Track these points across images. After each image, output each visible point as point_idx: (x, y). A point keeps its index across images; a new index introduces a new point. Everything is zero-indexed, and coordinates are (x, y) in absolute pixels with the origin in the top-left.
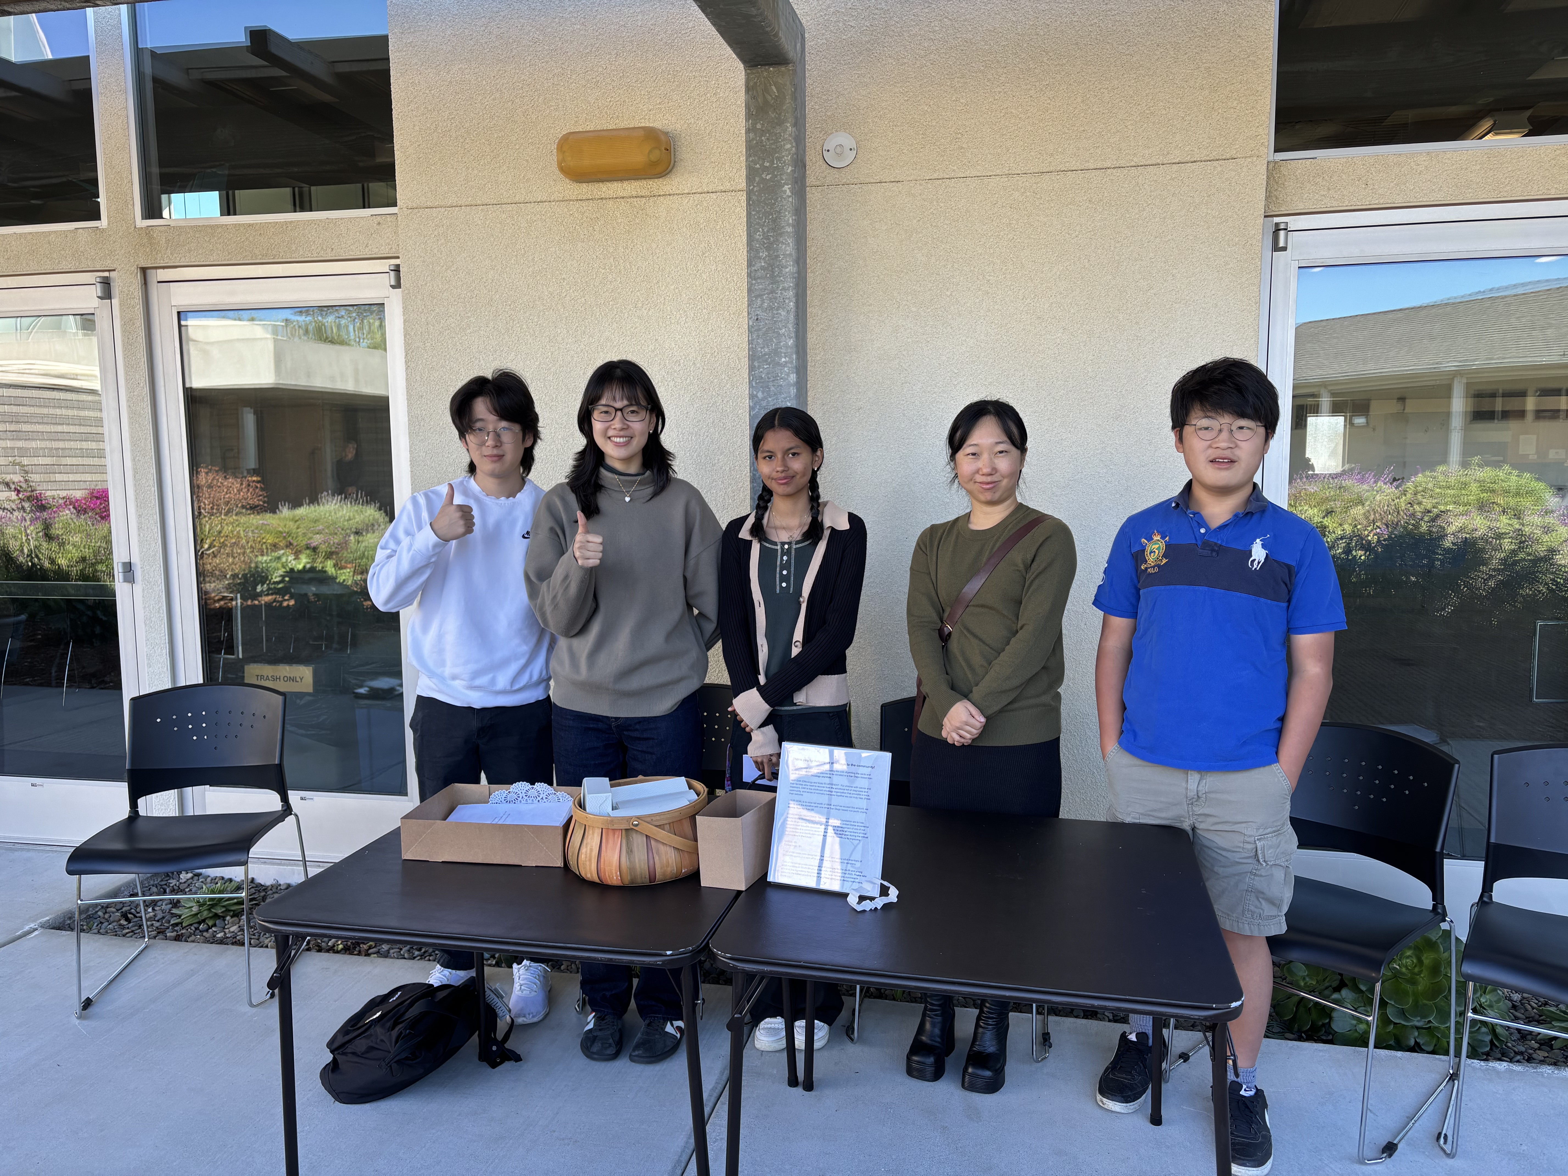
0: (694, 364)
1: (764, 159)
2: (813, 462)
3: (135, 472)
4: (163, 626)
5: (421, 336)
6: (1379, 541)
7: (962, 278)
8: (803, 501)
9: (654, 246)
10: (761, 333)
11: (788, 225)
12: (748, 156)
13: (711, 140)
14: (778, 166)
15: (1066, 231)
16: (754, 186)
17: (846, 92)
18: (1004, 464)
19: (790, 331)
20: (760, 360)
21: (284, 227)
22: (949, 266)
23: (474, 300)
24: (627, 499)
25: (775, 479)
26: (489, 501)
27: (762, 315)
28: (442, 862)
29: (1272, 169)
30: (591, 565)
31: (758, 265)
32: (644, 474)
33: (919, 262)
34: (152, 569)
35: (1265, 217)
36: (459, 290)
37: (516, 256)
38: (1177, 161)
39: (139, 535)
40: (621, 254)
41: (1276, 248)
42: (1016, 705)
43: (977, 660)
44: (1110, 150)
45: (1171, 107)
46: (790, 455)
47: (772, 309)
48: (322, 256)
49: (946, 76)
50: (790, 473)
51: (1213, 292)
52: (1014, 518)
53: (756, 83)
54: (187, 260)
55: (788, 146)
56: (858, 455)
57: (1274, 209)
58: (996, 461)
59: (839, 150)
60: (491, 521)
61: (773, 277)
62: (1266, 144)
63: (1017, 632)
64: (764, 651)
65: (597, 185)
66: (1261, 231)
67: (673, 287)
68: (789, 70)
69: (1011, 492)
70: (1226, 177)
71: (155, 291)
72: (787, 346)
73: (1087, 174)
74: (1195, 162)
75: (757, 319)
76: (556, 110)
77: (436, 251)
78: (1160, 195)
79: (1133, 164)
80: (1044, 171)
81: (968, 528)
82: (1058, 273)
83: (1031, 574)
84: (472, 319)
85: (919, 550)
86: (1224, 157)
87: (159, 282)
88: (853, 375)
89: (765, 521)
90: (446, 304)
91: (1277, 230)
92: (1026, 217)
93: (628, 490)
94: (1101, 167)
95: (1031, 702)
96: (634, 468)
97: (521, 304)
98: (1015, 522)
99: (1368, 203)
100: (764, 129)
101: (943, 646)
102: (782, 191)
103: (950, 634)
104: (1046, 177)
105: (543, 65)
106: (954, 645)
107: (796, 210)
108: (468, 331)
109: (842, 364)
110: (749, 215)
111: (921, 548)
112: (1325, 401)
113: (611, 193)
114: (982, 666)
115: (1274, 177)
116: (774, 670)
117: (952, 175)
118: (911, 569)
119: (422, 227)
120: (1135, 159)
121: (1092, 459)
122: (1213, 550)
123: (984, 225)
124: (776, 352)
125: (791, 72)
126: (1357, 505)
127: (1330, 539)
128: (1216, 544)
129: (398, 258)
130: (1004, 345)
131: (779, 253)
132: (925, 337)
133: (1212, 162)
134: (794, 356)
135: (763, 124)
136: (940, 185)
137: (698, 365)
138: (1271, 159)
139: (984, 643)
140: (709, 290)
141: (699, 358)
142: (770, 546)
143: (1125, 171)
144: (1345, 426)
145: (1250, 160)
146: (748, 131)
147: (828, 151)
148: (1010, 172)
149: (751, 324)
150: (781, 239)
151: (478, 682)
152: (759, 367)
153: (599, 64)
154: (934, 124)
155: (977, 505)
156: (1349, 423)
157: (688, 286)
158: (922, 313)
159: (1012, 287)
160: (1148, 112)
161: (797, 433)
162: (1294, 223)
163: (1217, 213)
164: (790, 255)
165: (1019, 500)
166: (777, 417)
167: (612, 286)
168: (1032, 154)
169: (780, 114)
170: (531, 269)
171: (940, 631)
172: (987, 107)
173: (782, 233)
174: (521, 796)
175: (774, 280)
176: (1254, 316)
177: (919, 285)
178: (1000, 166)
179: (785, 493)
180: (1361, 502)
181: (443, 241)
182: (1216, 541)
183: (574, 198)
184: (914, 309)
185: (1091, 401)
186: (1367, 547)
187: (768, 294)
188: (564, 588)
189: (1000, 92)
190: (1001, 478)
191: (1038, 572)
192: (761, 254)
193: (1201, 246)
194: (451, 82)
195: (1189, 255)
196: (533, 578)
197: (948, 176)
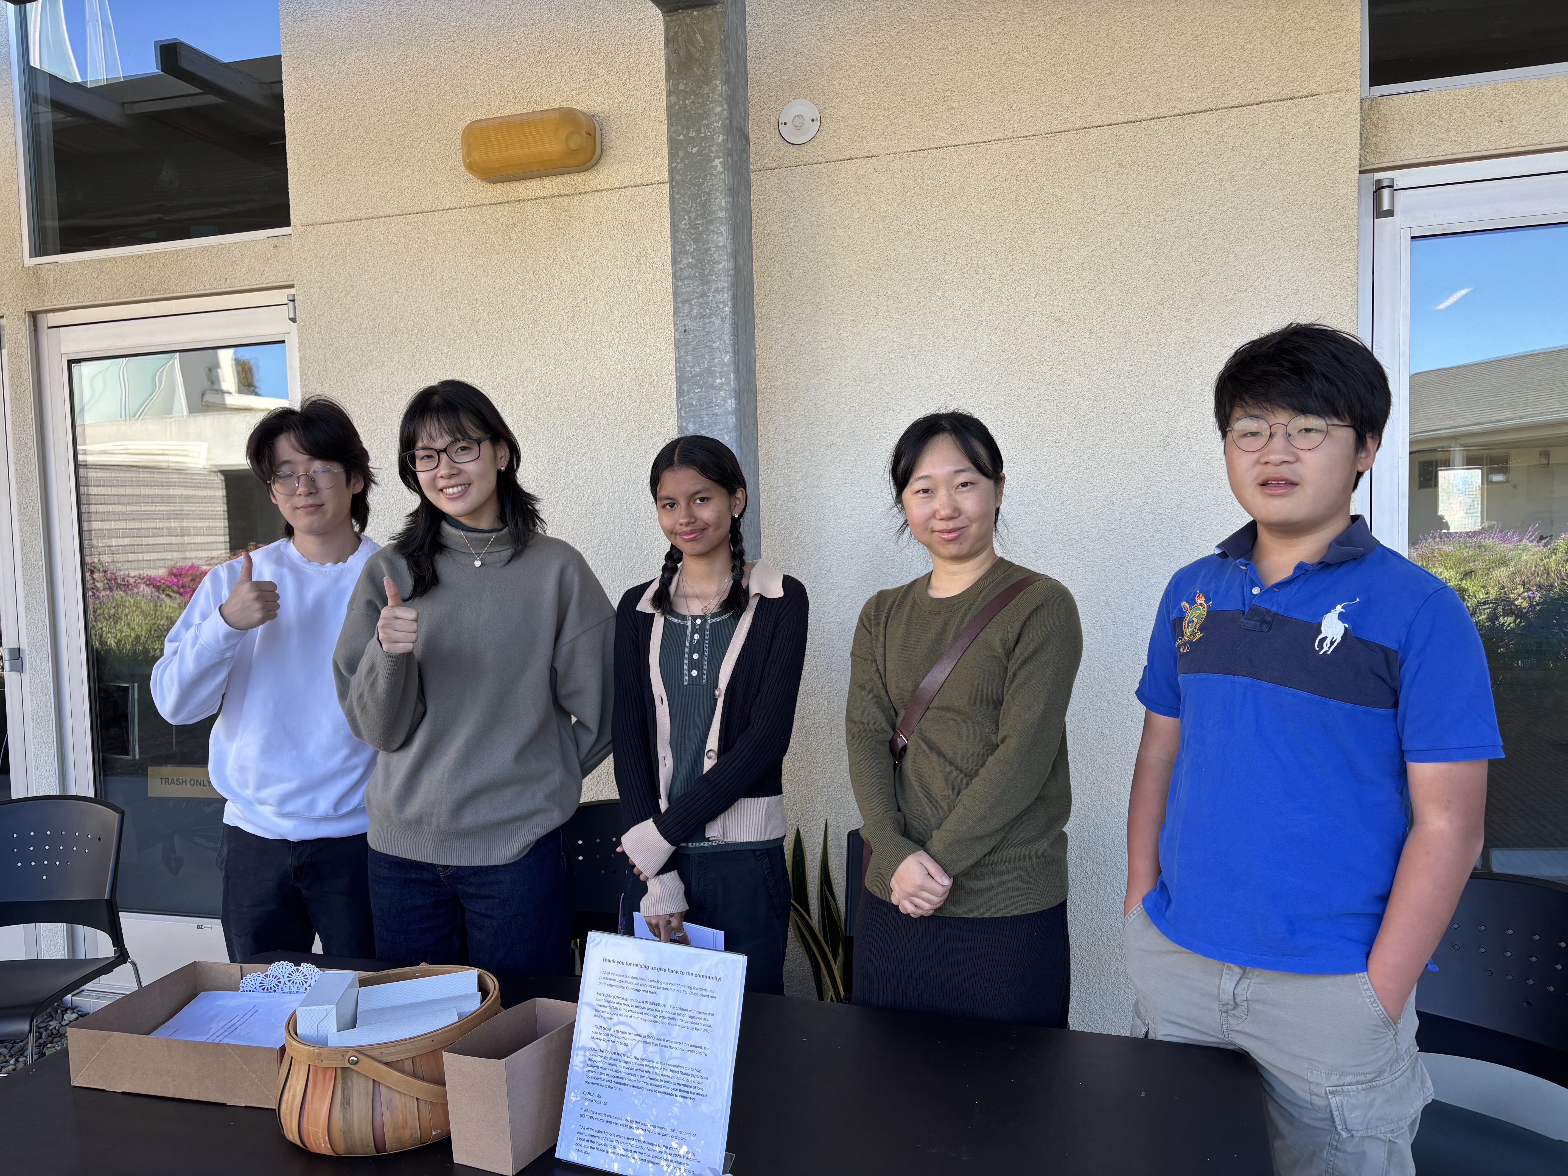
0: (630, 396)
1: (688, 128)
2: (731, 509)
3: (23, 545)
4: (50, 721)
5: (319, 375)
6: (1531, 606)
7: (956, 274)
8: (722, 561)
9: (580, 254)
10: (690, 348)
11: (721, 209)
12: (670, 125)
13: (644, 121)
14: (706, 135)
15: (1090, 205)
16: (678, 163)
17: (805, 50)
18: (969, 502)
19: (725, 344)
20: (690, 383)
21: (175, 257)
22: (940, 259)
23: (376, 330)
24: (478, 564)
25: (680, 534)
26: (311, 569)
27: (691, 325)
28: (123, 1093)
29: (1368, 109)
30: (399, 651)
31: (685, 262)
32: (501, 530)
33: (901, 256)
34: (40, 656)
35: (1361, 172)
36: (360, 319)
37: (423, 275)
38: (1236, 103)
39: (27, 617)
40: (542, 266)
41: (1379, 213)
42: (997, 856)
43: (939, 788)
44: (1145, 95)
45: (1226, 33)
46: (698, 501)
47: (703, 316)
48: (215, 288)
49: (930, 19)
50: (699, 525)
51: (1292, 274)
52: (990, 579)
53: (676, 33)
54: (75, 301)
55: (719, 109)
56: (831, 503)
57: (1372, 160)
58: (958, 497)
59: (797, 122)
60: (310, 595)
61: (703, 276)
62: (1358, 73)
63: (997, 746)
64: (667, 765)
65: (513, 185)
66: (1355, 189)
67: (602, 303)
68: (717, 13)
69: (984, 543)
70: (1304, 120)
71: (47, 338)
72: (722, 364)
73: (1116, 130)
74: (1261, 103)
75: (685, 331)
76: (465, 98)
77: (333, 274)
78: (1214, 149)
79: (1177, 111)
80: (1059, 129)
81: (927, 594)
82: (1081, 261)
83: (1013, 661)
84: (374, 352)
85: (861, 627)
86: (1300, 95)
87: (49, 328)
88: (823, 403)
89: (672, 588)
90: (345, 337)
91: (1379, 187)
92: (1037, 192)
93: (479, 551)
94: (1134, 119)
95: (1020, 851)
96: (486, 521)
97: (429, 332)
98: (991, 586)
99: (1504, 146)
100: (688, 90)
101: (895, 766)
102: (712, 167)
103: (905, 748)
104: (1063, 136)
105: (449, 45)
106: (908, 764)
107: (730, 190)
108: (371, 368)
109: (808, 390)
110: (672, 199)
111: (863, 625)
112: (1458, 453)
113: (529, 194)
114: (945, 797)
115: (1371, 119)
116: (678, 792)
117: (941, 144)
118: (853, 654)
119: (317, 246)
120: (1180, 106)
121: (1134, 501)
122: (1263, 621)
123: (983, 204)
124: (710, 372)
125: (719, 15)
126: (1498, 566)
127: (1471, 603)
128: (1268, 612)
129: (292, 286)
130: (1013, 356)
131: (710, 245)
132: (911, 350)
133: (1285, 102)
134: (732, 376)
135: (687, 84)
136: (925, 157)
137: (635, 397)
138: (1366, 94)
139: (949, 762)
140: (646, 305)
141: (636, 389)
142: (677, 621)
143: (1166, 122)
144: (1482, 484)
145: (1336, 95)
146: (669, 94)
147: (785, 124)
148: (1015, 135)
149: (677, 337)
150: (712, 228)
151: (290, 808)
152: (689, 392)
153: (513, 39)
154: (916, 80)
155: (941, 563)
156: (1486, 481)
157: (621, 300)
158: (907, 321)
159: (1021, 283)
160: (1194, 42)
161: (704, 470)
162: (1401, 178)
163: (1294, 169)
164: (724, 246)
165: (999, 553)
166: (677, 450)
167: (533, 305)
168: (1043, 109)
169: (708, 69)
170: (439, 290)
171: (892, 743)
172: (983, 54)
173: (712, 220)
174: (282, 980)
175: (704, 280)
176: (1350, 303)
177: (901, 285)
178: (1002, 129)
179: (694, 552)
180: (1504, 563)
181: (341, 261)
182: (1268, 607)
183: (487, 201)
184: (897, 316)
185: (1130, 425)
186: (1518, 613)
187: (697, 298)
188: (369, 683)
189: (999, 33)
190: (966, 523)
191: (1023, 658)
192: (688, 248)
193: (1273, 213)
194: (347, 73)
195: (1257, 226)
196: (343, 671)
197: (934, 146)
